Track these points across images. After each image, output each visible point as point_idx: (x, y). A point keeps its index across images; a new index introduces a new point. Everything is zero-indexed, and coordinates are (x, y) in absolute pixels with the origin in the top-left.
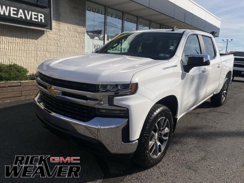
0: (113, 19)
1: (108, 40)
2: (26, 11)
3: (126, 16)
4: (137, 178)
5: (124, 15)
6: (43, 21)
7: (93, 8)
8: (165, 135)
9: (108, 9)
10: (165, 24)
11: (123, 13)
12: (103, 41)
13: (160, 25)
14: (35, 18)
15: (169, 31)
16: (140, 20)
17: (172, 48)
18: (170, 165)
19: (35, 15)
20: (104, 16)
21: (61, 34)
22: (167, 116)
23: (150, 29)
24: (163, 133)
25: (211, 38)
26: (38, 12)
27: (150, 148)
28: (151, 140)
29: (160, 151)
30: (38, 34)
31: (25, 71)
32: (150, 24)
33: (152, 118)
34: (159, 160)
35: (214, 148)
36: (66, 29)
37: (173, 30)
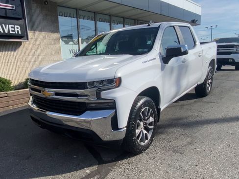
0: (86, 21)
1: (82, 43)
2: (3, 25)
3: (98, 16)
4: (128, 163)
5: (96, 15)
6: (20, 33)
7: (65, 13)
8: (150, 124)
9: (80, 11)
10: (140, 19)
11: (95, 13)
12: (78, 45)
13: (135, 20)
14: (12, 31)
15: (145, 26)
16: (113, 18)
17: (149, 42)
18: (158, 151)
19: (12, 27)
20: (76, 19)
21: (37, 43)
22: (151, 106)
23: (124, 27)
24: (148, 122)
25: (189, 27)
26: (14, 25)
27: (137, 136)
28: (137, 128)
29: (147, 139)
30: (16, 46)
31: (9, 82)
32: (124, 21)
33: (136, 108)
34: (147, 147)
35: (201, 134)
36: (41, 37)
37: (149, 25)
